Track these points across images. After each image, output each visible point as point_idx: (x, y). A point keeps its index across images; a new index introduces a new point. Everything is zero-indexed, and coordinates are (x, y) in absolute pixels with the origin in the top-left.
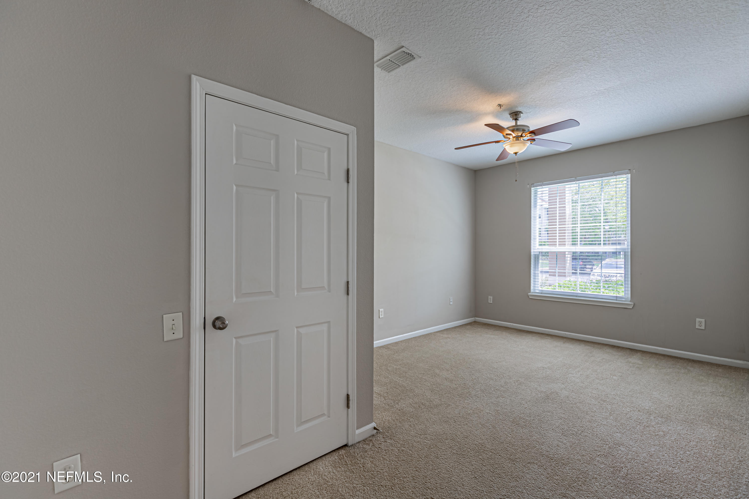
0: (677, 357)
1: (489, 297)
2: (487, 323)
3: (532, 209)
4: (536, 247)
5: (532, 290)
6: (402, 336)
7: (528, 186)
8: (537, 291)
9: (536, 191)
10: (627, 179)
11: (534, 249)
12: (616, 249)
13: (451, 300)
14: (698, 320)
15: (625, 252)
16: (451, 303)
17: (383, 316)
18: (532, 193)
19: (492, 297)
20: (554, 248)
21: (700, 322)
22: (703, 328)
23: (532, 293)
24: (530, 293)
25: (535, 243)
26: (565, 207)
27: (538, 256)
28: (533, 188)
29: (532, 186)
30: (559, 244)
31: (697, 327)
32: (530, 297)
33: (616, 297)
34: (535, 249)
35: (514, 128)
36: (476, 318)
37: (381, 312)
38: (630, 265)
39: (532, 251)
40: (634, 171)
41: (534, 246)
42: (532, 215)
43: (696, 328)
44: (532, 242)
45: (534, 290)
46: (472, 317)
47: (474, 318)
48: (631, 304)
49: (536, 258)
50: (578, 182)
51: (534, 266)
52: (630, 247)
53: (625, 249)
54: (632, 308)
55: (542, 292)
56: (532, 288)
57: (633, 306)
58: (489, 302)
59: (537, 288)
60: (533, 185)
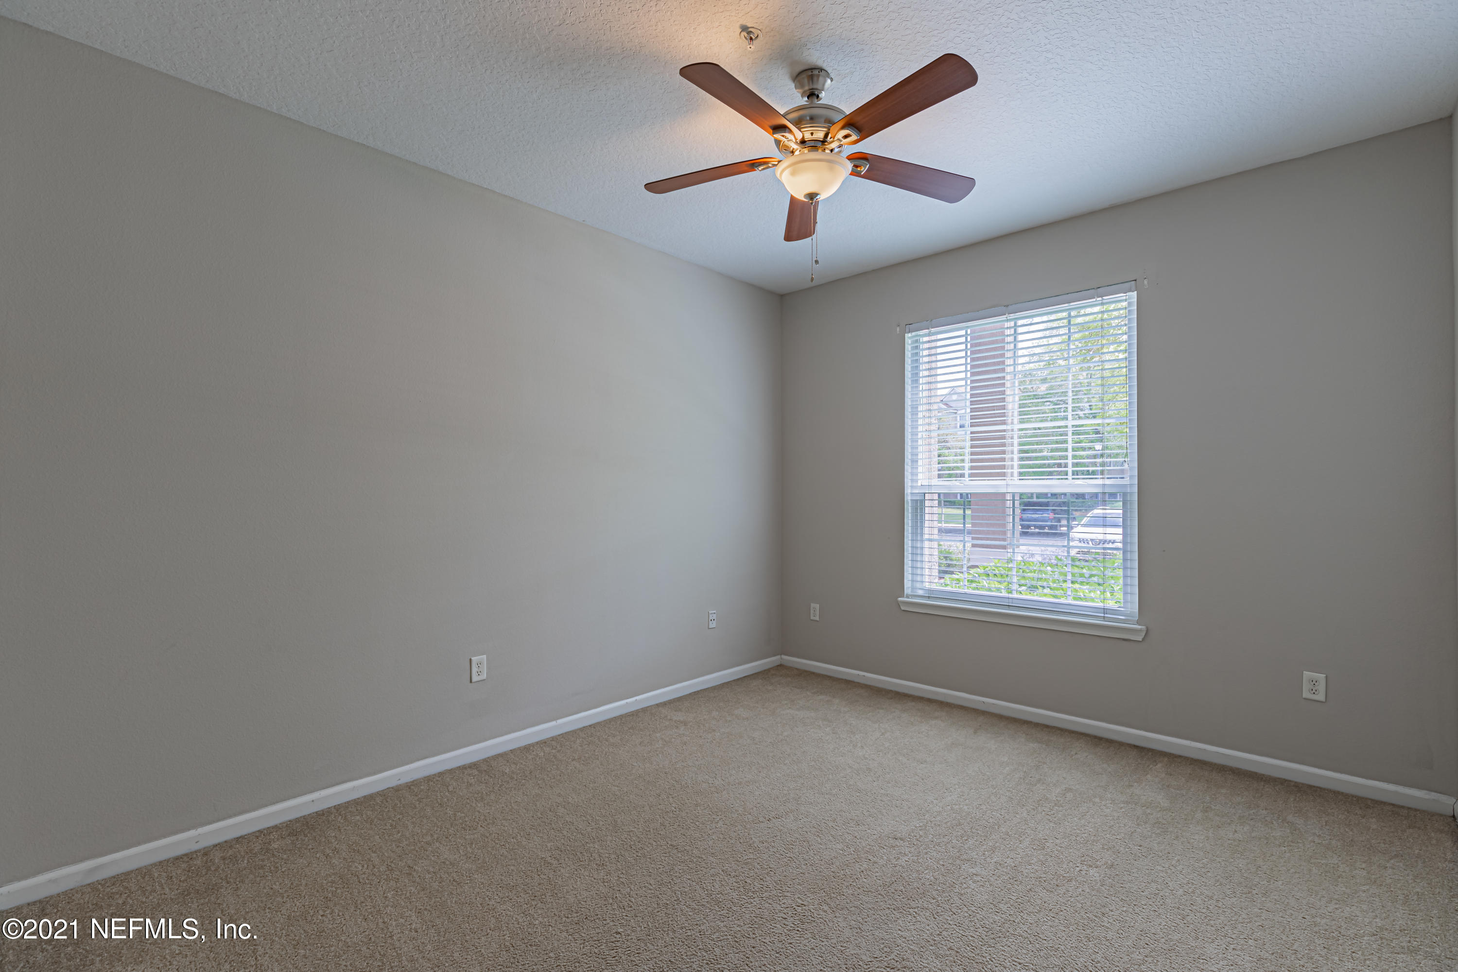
0: (1256, 773)
1: (813, 605)
2: (807, 669)
3: (908, 387)
4: (917, 481)
5: (908, 590)
6: (553, 723)
7: (898, 329)
8: (920, 592)
9: (917, 341)
10: (1130, 304)
11: (912, 487)
12: (1104, 485)
13: (711, 616)
14: (1307, 674)
15: (1125, 495)
16: (713, 625)
17: (484, 676)
18: (908, 347)
19: (818, 605)
20: (957, 483)
21: (1314, 682)
22: (1321, 697)
23: (908, 597)
24: (903, 597)
25: (915, 471)
26: (1003, 393)
27: (923, 501)
28: (910, 335)
29: (907, 330)
30: (971, 475)
31: (1306, 694)
32: (903, 608)
33: (1102, 611)
34: (916, 487)
35: (801, 113)
36: (785, 657)
37: (479, 664)
38: (1137, 519)
39: (908, 491)
40: (1146, 282)
41: (912, 480)
42: (908, 402)
43: (1304, 696)
44: (908, 468)
45: (913, 588)
46: (774, 655)
47: (778, 657)
48: (1141, 630)
49: (917, 509)
50: (1012, 316)
51: (912, 529)
52: (1136, 482)
53: (1125, 486)
54: (1143, 639)
55: (931, 594)
56: (907, 584)
57: (1145, 632)
58: (812, 618)
59: (918, 585)
60: (909, 326)
